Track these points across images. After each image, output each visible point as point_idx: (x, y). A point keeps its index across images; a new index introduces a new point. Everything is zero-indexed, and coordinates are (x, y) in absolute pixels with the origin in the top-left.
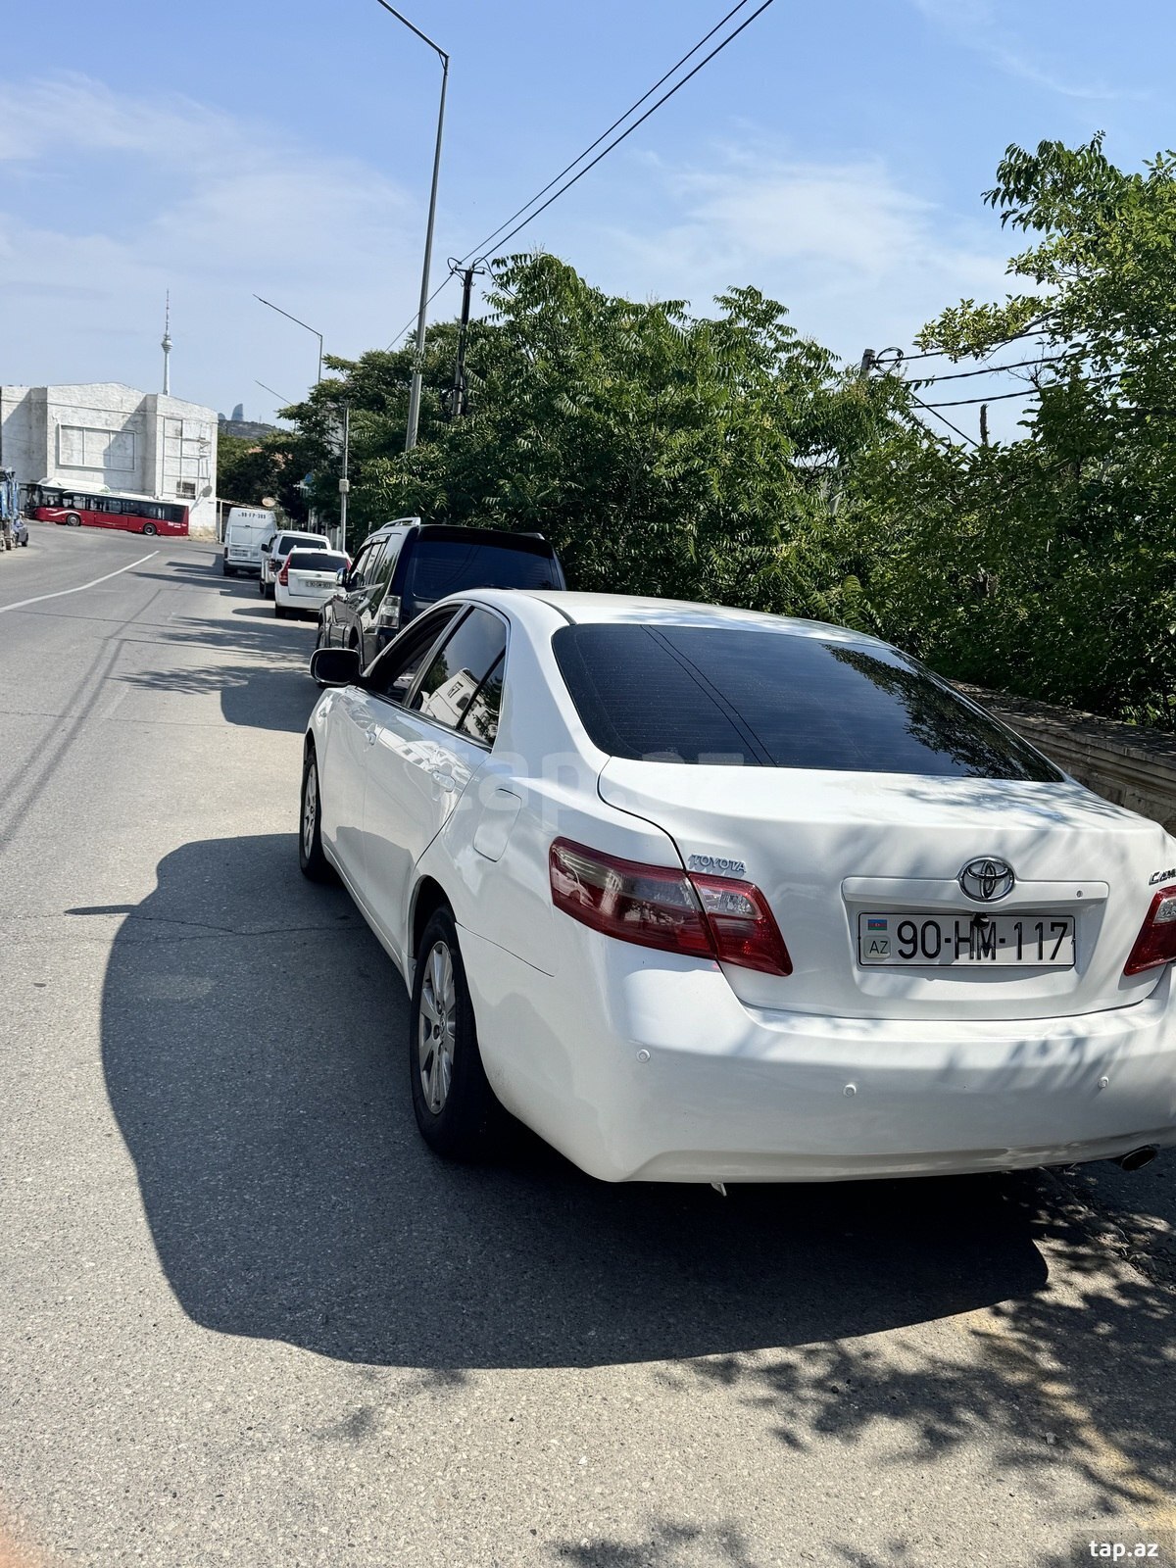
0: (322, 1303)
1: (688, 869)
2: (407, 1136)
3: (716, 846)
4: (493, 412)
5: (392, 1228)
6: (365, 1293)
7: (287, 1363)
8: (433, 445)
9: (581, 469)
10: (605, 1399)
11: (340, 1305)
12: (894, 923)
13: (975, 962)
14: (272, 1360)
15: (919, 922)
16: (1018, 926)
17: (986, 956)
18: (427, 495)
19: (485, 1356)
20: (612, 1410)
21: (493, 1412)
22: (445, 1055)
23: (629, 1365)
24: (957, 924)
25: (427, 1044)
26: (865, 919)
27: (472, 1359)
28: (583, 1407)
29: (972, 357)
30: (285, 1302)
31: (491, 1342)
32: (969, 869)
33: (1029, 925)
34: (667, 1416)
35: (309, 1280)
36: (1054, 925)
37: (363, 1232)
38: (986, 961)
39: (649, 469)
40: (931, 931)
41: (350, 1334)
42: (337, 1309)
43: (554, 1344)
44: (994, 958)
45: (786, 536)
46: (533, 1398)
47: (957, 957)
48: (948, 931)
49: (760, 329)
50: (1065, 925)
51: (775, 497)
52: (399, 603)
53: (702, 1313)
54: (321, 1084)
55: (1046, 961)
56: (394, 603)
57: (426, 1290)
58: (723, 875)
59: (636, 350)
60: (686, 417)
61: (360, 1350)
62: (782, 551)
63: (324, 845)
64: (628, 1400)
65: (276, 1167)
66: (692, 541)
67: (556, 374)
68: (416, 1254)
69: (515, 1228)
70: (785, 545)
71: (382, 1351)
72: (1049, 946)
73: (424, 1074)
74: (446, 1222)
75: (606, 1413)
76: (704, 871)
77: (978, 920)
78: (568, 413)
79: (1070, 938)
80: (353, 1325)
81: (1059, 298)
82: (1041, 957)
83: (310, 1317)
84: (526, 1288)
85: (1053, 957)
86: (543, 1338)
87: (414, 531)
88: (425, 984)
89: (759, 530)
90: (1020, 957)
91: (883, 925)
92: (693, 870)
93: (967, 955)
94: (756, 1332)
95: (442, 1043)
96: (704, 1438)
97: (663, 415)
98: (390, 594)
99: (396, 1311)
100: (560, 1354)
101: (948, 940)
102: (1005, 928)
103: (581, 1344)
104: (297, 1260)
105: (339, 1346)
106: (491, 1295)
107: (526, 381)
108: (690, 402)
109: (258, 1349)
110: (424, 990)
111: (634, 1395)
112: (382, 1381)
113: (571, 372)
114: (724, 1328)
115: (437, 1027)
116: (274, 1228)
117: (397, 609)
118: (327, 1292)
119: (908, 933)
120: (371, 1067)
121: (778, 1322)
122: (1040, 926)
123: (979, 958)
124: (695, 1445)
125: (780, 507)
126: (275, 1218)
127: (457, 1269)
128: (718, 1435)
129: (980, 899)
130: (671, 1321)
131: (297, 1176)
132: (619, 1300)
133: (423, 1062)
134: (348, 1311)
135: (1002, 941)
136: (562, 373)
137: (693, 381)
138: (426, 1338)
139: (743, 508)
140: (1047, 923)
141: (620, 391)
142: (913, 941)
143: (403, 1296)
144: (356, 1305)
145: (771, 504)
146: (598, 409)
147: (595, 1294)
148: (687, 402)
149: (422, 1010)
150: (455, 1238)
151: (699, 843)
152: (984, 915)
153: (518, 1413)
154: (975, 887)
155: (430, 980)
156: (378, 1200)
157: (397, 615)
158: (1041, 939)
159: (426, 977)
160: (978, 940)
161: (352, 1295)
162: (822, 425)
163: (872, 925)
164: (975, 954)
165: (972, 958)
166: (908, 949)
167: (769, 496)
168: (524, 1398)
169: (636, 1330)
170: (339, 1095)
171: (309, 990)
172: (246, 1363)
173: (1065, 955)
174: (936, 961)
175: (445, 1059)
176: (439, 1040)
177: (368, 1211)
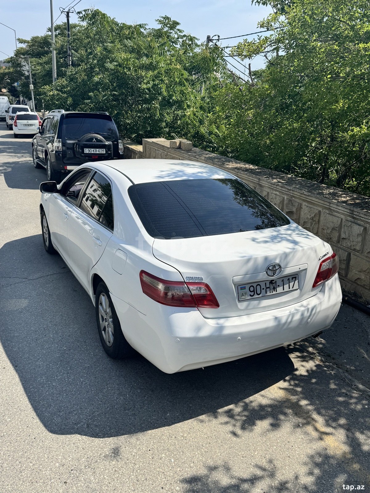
0: (85, 419)
1: (186, 281)
2: (101, 353)
3: (193, 273)
4: (83, 66)
5: (102, 387)
6: (98, 413)
7: (79, 444)
8: (64, 79)
9: (117, 86)
10: (176, 437)
11: (91, 419)
12: (247, 287)
13: (271, 294)
14: (74, 444)
15: (255, 285)
16: (283, 281)
17: (274, 291)
18: (64, 99)
19: (138, 429)
20: (178, 440)
21: (144, 449)
22: (110, 329)
23: (180, 423)
24: (266, 283)
25: (103, 324)
26: (239, 287)
27: (134, 431)
28: (170, 441)
29: (248, 59)
30: (74, 422)
31: (139, 424)
32: (268, 268)
33: (286, 280)
34: (194, 440)
35: (80, 412)
36: (292, 278)
37: (93, 391)
38: (274, 293)
39: (140, 86)
40: (258, 287)
41: (96, 429)
42: (90, 421)
43: (157, 420)
44: (276, 291)
45: (189, 106)
46: (154, 441)
47: (266, 293)
48: (263, 286)
49: (172, 31)
50: (296, 278)
51: (184, 93)
52: (61, 142)
53: (199, 401)
54: (69, 336)
55: (291, 289)
56: (59, 142)
57: (116, 409)
58: (197, 282)
59: (131, 46)
60: (150, 67)
61: (100, 434)
62: (188, 112)
63: (53, 245)
64: (182, 436)
65: (61, 371)
66: (158, 111)
67: (105, 52)
68: (111, 396)
69: (140, 381)
70: (188, 110)
71: (107, 434)
72: (291, 284)
73: (103, 332)
74: (118, 382)
75: (176, 442)
76: (191, 281)
77: (271, 282)
78: (110, 68)
79: (297, 281)
80: (96, 426)
81: (274, 35)
82: (289, 288)
83: (82, 426)
84: (146, 402)
85: (293, 288)
86: (154, 419)
87: (62, 115)
88: (99, 304)
89: (180, 105)
90: (284, 290)
91: (245, 288)
92: (187, 281)
93: (269, 292)
94: (215, 405)
95: (108, 324)
96: (206, 445)
97: (143, 67)
98: (57, 138)
99: (108, 418)
100: (160, 424)
101: (263, 289)
102: (279, 282)
103: (166, 419)
104: (74, 405)
105: (93, 435)
106: (136, 407)
107: (94, 56)
108: (151, 63)
109: (69, 441)
110: (100, 306)
111: (184, 434)
112: (109, 445)
113: (110, 52)
114: (206, 405)
115: (106, 319)
116: (65, 394)
117: (61, 144)
118: (86, 415)
119: (252, 289)
120: (84, 327)
121: (221, 400)
122: (289, 279)
123: (272, 292)
124: (204, 448)
125: (186, 96)
126: (65, 390)
127: (124, 399)
128: (210, 443)
129: (272, 276)
130: (191, 405)
131: (68, 373)
132: (175, 401)
133: (102, 328)
134: (94, 421)
135: (279, 286)
136: (106, 52)
137: (152, 56)
138: (119, 426)
139: (174, 98)
140: (291, 278)
141: (127, 60)
142: (254, 291)
143: (110, 412)
144: (96, 418)
145: (183, 95)
146: (120, 66)
147: (167, 400)
148: (150, 63)
149: (99, 312)
150: (122, 388)
151: (188, 272)
152: (273, 280)
153: (151, 447)
154: (270, 273)
155: (101, 304)
156: (95, 378)
157: (61, 146)
158: (289, 283)
159: (100, 303)
160: (272, 287)
161: (94, 415)
162: (196, 65)
163: (241, 289)
164: (271, 291)
165: (270, 293)
166: (252, 294)
167: (182, 93)
168: (152, 442)
169: (181, 411)
170: (76, 339)
171: (58, 299)
172: (66, 447)
173: (296, 286)
174: (260, 296)
175: (110, 330)
176: (107, 323)
177: (93, 383)
